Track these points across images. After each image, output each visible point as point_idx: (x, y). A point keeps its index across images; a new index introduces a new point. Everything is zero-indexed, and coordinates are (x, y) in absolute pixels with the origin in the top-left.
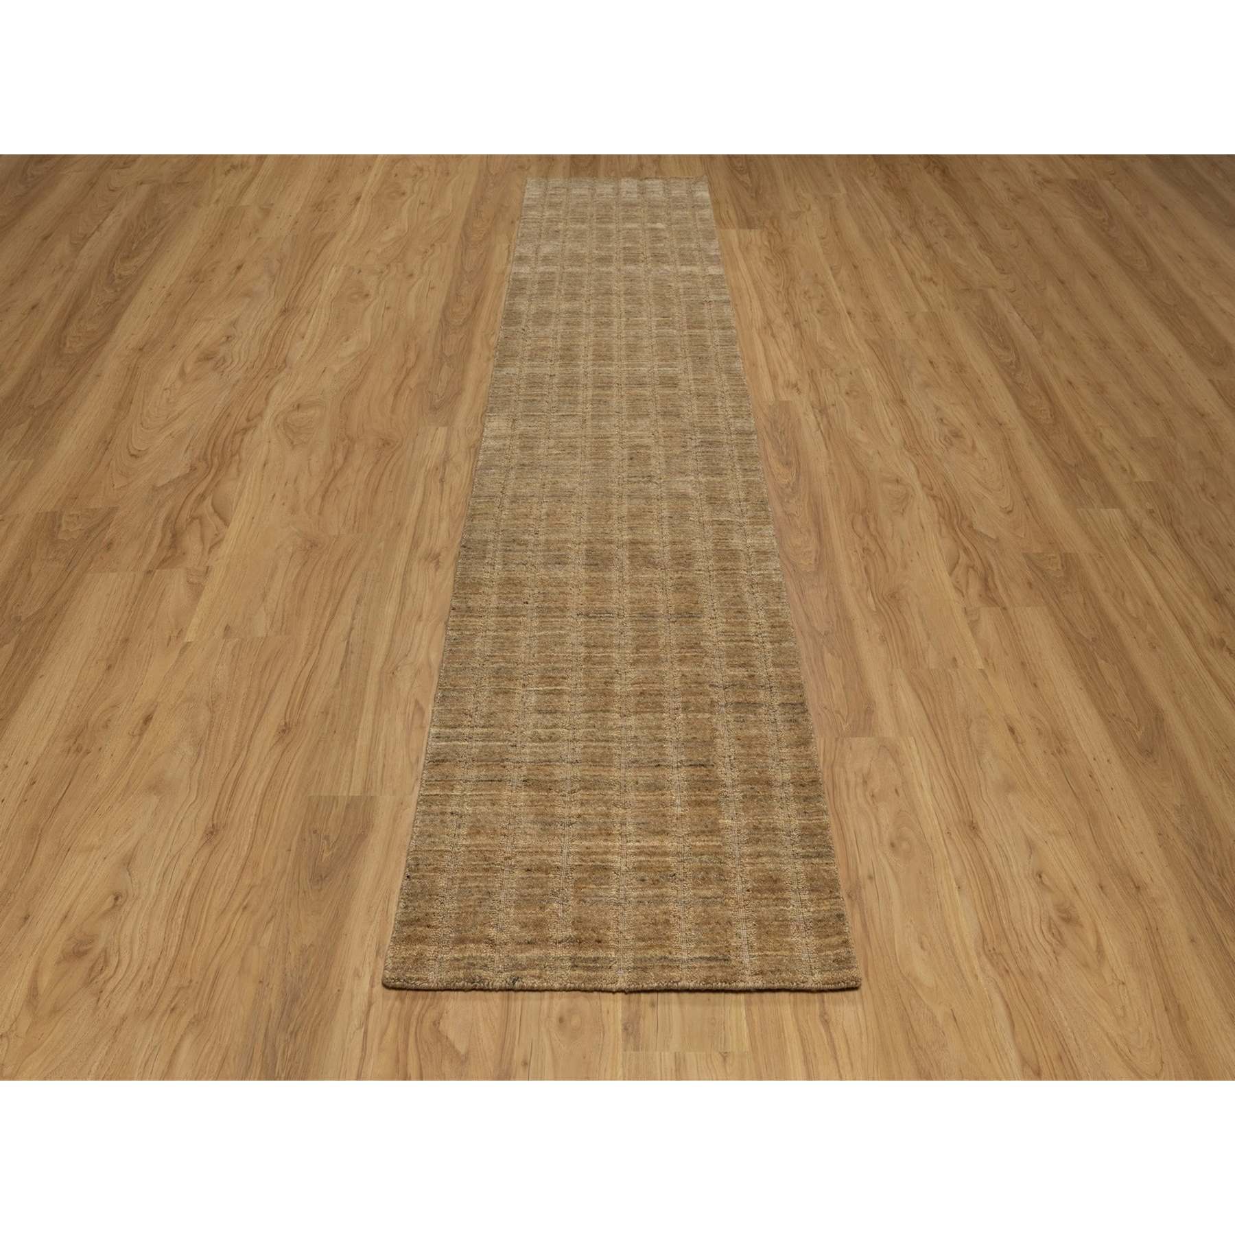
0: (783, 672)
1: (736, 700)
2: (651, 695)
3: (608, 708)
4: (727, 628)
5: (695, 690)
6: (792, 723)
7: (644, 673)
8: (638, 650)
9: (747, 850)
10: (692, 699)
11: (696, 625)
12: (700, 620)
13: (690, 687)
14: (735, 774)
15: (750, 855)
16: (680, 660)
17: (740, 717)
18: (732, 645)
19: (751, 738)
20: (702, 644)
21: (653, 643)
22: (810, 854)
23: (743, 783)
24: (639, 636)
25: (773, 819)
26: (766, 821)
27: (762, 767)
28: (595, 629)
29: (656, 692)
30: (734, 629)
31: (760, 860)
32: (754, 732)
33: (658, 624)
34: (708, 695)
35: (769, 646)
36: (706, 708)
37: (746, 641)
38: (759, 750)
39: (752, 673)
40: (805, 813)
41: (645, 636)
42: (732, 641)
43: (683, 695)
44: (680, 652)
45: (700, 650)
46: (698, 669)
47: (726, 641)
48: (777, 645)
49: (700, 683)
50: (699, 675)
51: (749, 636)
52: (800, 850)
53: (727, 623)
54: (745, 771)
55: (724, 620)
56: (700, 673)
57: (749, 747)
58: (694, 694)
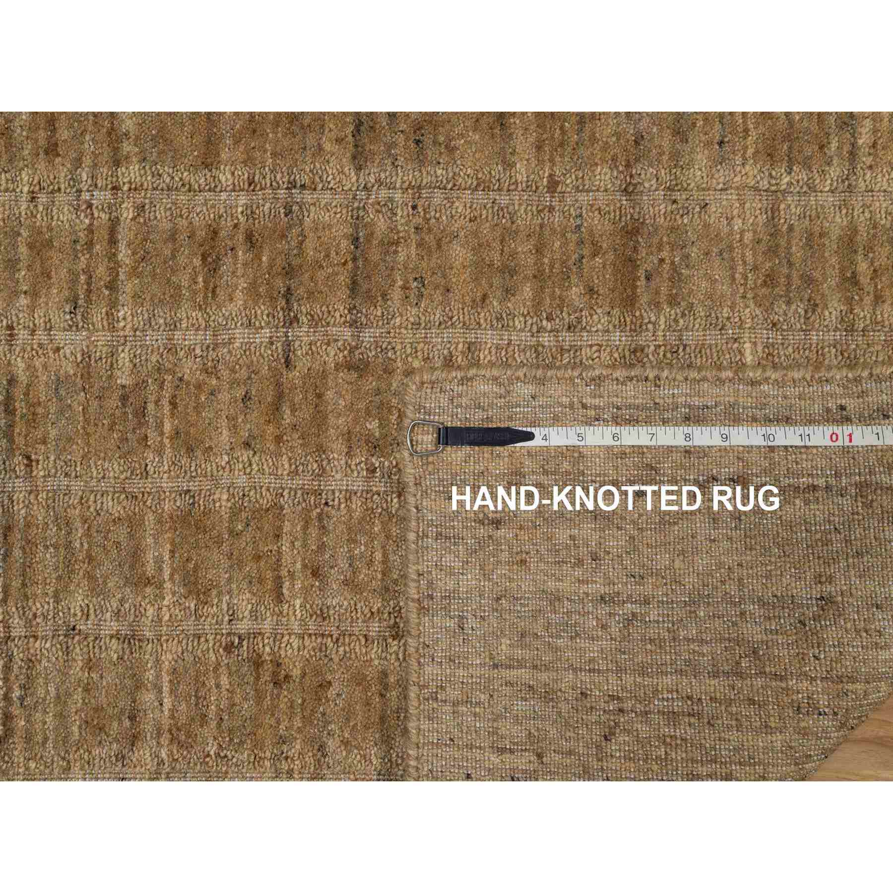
0: (237, 142)
1: (343, 294)
2: (322, 547)
3: (371, 673)
4: (56, 294)
5: (305, 413)
6: (428, 140)
7: (240, 564)
8: (149, 582)
9: (834, 309)
10: (338, 423)
11: (42, 393)
12: (23, 377)
13: (294, 427)
14: (600, 320)
15: (849, 301)
16: (190, 450)
17: (405, 288)
18: (128, 287)
19: (481, 268)
20: (124, 379)
21: (121, 533)
22: (847, 148)
23: (629, 302)
24: (90, 577)
25: (742, 232)
26: (749, 254)
27: (580, 243)
28: (61, 716)
29: (314, 532)
30: (61, 275)
31: (864, 280)
32: (459, 253)
33: (40, 515)
34: (324, 375)
35: (131, 173)
36: (370, 383)
37: (113, 241)
38: (524, 248)
39: (241, 237)
40: (721, 143)
41: (90, 558)
42: (112, 286)
43: (321, 449)
44: (160, 452)
45: (152, 387)
46: (224, 396)
47: (113, 304)
48: (127, 147)
49: (280, 396)
50: (246, 398)
51: (90, 230)
52: (834, 172)
53: (34, 294)
54: (591, 291)
55: (23, 301)
56: (239, 393)
57: (513, 272)
58: (320, 419)
